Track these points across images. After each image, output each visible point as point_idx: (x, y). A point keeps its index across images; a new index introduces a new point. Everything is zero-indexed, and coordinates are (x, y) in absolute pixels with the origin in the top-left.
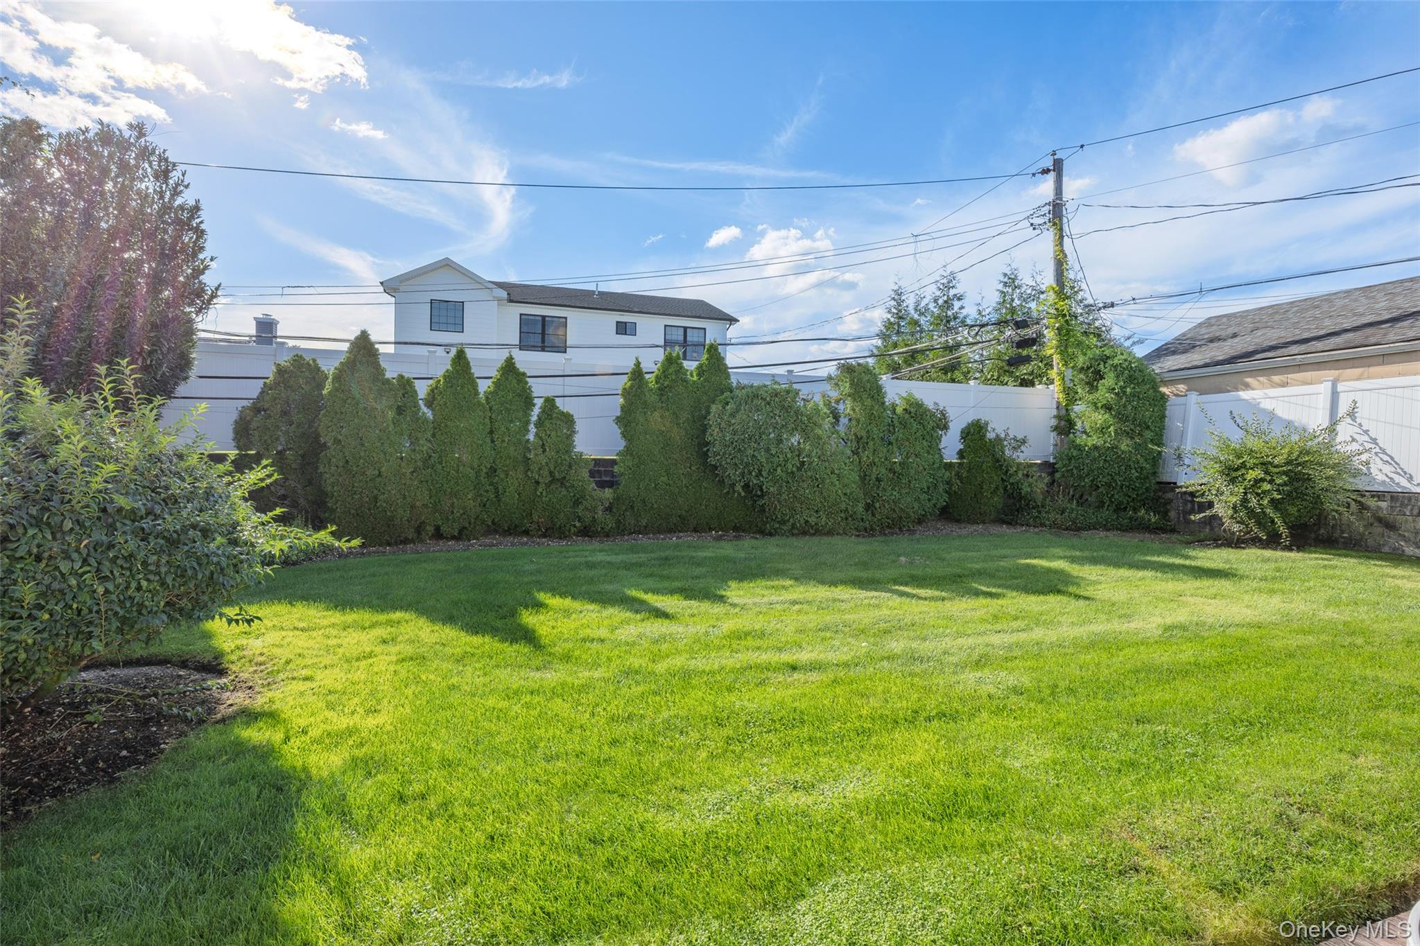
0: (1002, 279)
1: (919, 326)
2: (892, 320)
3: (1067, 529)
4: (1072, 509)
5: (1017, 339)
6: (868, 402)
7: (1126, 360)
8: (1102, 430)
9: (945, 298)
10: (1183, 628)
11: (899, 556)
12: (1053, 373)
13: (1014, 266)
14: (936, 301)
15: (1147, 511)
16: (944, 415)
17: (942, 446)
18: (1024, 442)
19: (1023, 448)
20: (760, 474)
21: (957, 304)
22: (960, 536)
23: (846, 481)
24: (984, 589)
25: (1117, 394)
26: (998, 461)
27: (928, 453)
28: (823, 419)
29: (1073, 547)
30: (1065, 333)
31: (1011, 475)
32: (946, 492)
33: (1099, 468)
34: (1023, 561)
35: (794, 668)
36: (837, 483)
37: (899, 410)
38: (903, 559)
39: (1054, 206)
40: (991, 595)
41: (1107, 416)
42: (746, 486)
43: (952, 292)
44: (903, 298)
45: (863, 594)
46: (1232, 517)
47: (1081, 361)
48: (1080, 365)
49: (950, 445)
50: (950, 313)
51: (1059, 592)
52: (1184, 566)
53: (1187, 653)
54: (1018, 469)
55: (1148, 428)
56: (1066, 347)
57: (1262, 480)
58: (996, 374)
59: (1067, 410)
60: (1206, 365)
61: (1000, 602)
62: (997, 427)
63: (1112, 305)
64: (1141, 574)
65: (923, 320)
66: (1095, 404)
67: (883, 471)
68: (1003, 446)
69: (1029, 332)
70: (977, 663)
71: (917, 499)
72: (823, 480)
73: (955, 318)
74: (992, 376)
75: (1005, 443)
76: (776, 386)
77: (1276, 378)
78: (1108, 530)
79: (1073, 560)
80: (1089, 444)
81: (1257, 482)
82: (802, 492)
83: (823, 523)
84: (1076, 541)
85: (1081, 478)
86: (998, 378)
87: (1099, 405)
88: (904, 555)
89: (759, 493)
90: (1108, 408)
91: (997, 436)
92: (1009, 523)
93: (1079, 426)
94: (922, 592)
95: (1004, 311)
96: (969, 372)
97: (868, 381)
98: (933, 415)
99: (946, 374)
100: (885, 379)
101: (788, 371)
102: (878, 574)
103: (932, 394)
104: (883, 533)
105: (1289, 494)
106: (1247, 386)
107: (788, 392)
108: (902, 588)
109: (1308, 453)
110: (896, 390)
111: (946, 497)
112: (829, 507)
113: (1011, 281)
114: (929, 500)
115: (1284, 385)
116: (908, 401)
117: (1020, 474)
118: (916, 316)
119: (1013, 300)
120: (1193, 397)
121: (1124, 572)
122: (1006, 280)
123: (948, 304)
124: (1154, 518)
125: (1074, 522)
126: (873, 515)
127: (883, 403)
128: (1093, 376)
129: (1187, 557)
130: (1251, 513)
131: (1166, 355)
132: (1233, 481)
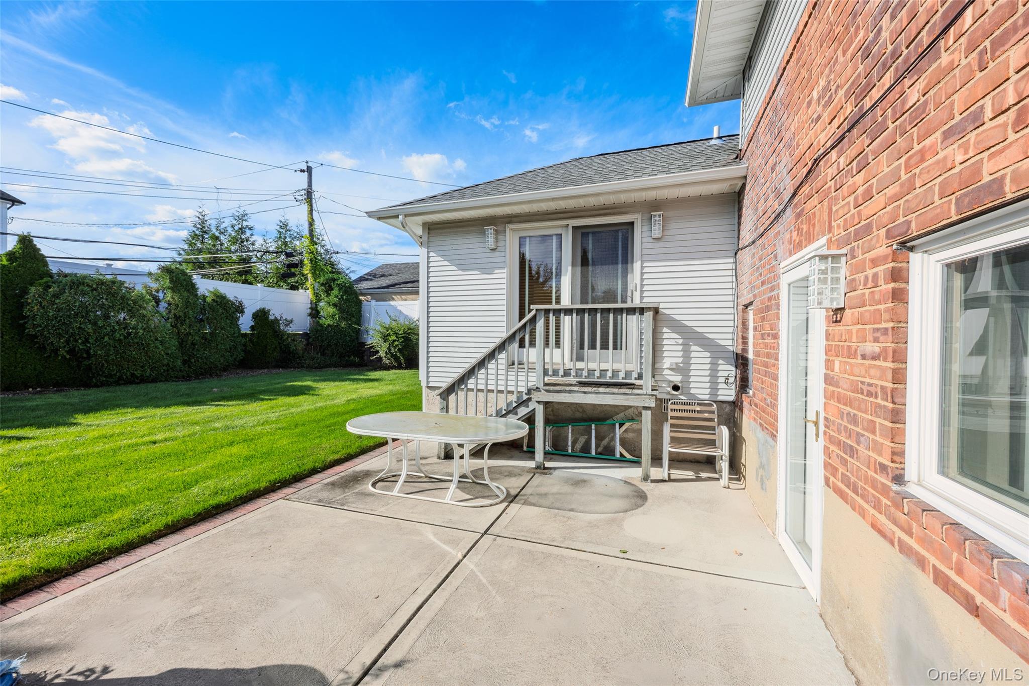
0: (279, 223)
1: (220, 241)
2: (197, 232)
3: (315, 368)
4: (318, 358)
5: (287, 263)
6: (186, 294)
7: (343, 282)
8: (333, 316)
9: (240, 226)
10: (354, 400)
11: (212, 388)
12: (308, 284)
13: (286, 217)
14: (233, 227)
15: (354, 357)
16: (241, 304)
17: (240, 322)
18: (291, 321)
19: (291, 325)
20: (87, 340)
21: (248, 233)
22: (252, 376)
23: (167, 345)
24: (266, 397)
25: (339, 299)
26: (276, 332)
27: (230, 327)
28: (147, 303)
29: (316, 376)
30: (314, 262)
31: (284, 340)
32: (243, 351)
33: (331, 336)
34: (289, 384)
35: (155, 443)
36: (160, 347)
37: (209, 300)
38: (215, 390)
39: (308, 192)
40: (270, 399)
41: (334, 310)
42: (71, 352)
43: (245, 224)
44: (206, 219)
45: (190, 408)
46: (385, 357)
47: (322, 280)
48: (322, 282)
49: (245, 323)
50: (243, 237)
51: (305, 394)
52: (363, 379)
53: (352, 406)
54: (288, 337)
55: (353, 316)
56: (315, 271)
57: (395, 341)
58: (275, 280)
59: (316, 305)
60: (379, 288)
61: (275, 401)
62: (276, 312)
63: (338, 253)
64: (343, 383)
65: (222, 238)
66: (329, 303)
67: (197, 338)
68: (279, 324)
69: (296, 259)
70: (262, 424)
71: (223, 356)
72: (148, 345)
73: (247, 240)
74: (273, 281)
75: (281, 322)
76: (101, 277)
77: (403, 297)
78: (336, 367)
79: (314, 381)
80: (326, 324)
81: (394, 341)
82: (128, 353)
83: (148, 375)
84: (318, 373)
85: (323, 341)
86: (277, 282)
87: (331, 304)
88: (216, 387)
89: (85, 355)
90: (335, 305)
91: (275, 317)
92: (283, 367)
93: (322, 313)
94: (230, 403)
95: (280, 243)
96: (257, 277)
97: (185, 280)
98: (233, 303)
99: (241, 276)
100: (196, 279)
101: (107, 264)
102: (199, 399)
103: (232, 290)
104: (197, 378)
105: (405, 345)
106: (393, 299)
107: (114, 282)
108: (217, 403)
109: (411, 329)
110: (205, 286)
111: (242, 354)
112: (154, 363)
113: (284, 226)
114: (231, 356)
115: (406, 300)
116: (215, 294)
117: (289, 339)
118: (217, 234)
119: (286, 237)
120: (373, 302)
121: (337, 383)
122: (281, 224)
123: (242, 230)
124: (357, 360)
125: (319, 364)
126: (190, 367)
127: (197, 295)
128: (328, 287)
129: (367, 375)
130: (392, 355)
131: (364, 280)
132: (385, 341)
